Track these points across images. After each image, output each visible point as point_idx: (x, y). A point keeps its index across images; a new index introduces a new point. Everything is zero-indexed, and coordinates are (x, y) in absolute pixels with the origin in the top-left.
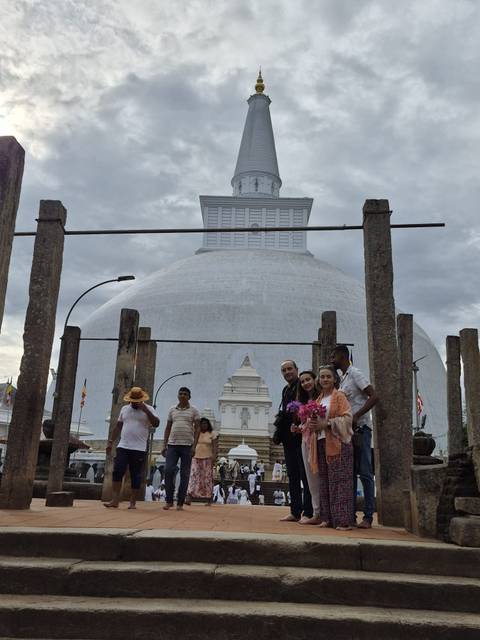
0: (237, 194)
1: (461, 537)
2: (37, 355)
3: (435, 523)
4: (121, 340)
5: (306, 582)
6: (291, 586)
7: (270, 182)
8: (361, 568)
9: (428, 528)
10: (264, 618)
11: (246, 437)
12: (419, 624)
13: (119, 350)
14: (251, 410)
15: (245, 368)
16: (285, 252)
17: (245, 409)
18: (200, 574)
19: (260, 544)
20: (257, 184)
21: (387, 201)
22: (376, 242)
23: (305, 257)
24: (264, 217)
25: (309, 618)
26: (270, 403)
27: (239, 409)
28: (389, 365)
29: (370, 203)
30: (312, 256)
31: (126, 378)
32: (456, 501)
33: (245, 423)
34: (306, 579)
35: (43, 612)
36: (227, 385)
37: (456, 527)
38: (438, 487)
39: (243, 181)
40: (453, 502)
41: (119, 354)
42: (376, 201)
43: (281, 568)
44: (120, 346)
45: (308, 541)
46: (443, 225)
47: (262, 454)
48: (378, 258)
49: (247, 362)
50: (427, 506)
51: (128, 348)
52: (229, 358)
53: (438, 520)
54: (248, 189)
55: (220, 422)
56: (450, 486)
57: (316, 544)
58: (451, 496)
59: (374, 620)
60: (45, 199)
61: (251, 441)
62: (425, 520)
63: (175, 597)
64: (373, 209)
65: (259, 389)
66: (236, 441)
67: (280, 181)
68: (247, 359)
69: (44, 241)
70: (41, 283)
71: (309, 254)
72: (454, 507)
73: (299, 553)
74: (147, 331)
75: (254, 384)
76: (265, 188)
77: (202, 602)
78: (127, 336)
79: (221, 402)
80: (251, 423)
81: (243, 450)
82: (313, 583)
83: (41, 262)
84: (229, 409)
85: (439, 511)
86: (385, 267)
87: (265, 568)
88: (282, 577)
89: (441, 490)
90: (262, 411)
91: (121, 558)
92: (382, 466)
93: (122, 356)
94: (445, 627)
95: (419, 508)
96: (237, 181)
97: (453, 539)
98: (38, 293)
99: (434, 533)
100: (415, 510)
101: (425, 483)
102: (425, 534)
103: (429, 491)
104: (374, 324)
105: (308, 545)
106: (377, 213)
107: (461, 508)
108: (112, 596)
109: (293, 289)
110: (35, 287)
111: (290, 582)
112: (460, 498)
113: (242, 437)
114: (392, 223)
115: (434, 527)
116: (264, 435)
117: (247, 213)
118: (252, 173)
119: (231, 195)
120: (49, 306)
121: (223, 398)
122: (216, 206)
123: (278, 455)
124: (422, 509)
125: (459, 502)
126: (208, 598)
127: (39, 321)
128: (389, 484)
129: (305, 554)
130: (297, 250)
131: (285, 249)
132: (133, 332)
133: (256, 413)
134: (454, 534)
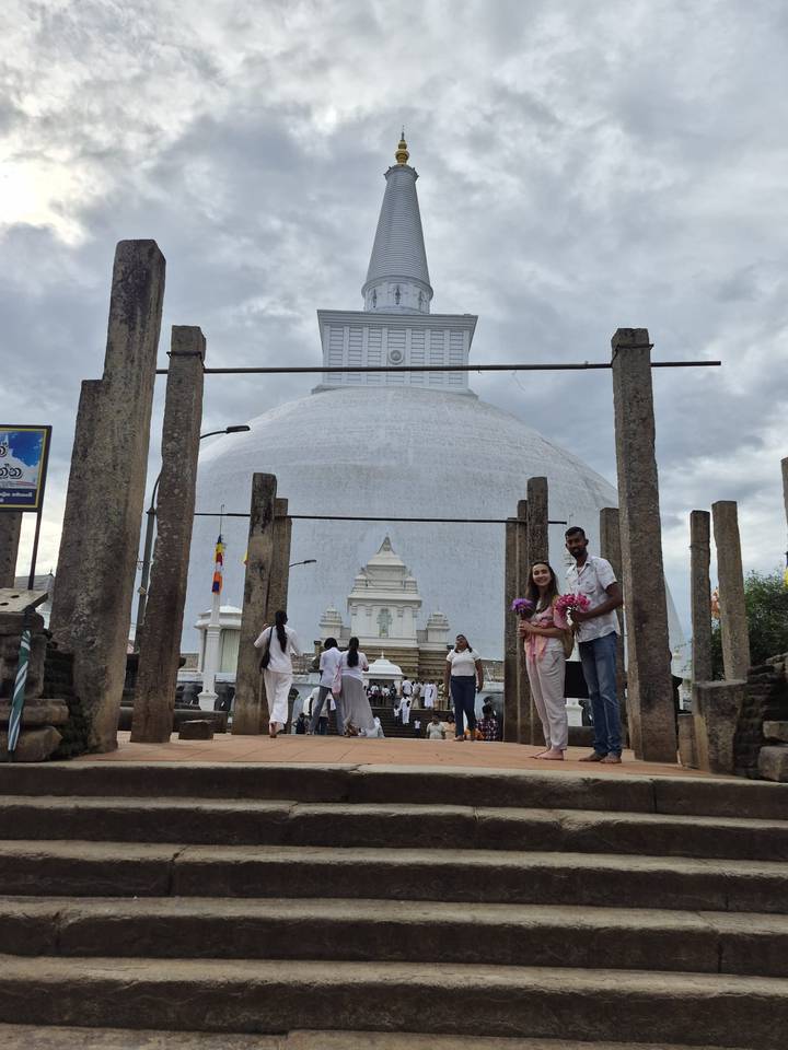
0: (370, 308)
1: (778, 771)
2: (175, 537)
3: (731, 755)
4: (254, 515)
5: (593, 827)
6: (575, 832)
7: (417, 290)
8: (656, 811)
9: (721, 761)
10: (552, 870)
11: (386, 649)
12: (748, 876)
13: (252, 530)
14: (393, 611)
15: (384, 554)
16: (438, 391)
17: (384, 611)
18: (459, 817)
19: (524, 781)
20: (398, 294)
21: (646, 331)
22: (632, 385)
23: (465, 398)
24: (408, 340)
25: (610, 869)
26: (419, 603)
27: (376, 611)
28: (651, 551)
29: (623, 333)
30: (476, 397)
31: (262, 568)
32: (766, 725)
33: (384, 630)
34: (593, 823)
35: (272, 865)
36: (360, 577)
37: (768, 759)
38: (734, 709)
39: (379, 289)
40: (761, 728)
41: (251, 535)
42: (631, 330)
43: (555, 811)
44: (253, 525)
45: (586, 777)
46: (718, 363)
47: (409, 671)
48: (634, 409)
49: (387, 545)
50: (721, 734)
51: (263, 526)
52: (362, 540)
53: (735, 751)
54: (386, 301)
55: (350, 629)
56: (754, 708)
57: (596, 780)
58: (757, 720)
59: (690, 872)
60: (179, 324)
61: (394, 655)
62: (718, 751)
63: (429, 847)
64: (627, 341)
65: (404, 583)
66: (374, 654)
67: (430, 291)
68: (387, 541)
69: (180, 382)
70: (178, 440)
71: (471, 395)
72: (762, 733)
73: (576, 792)
74: (284, 503)
75: (397, 576)
76: (410, 300)
77: (464, 852)
78: (261, 511)
79: (351, 600)
80: (393, 629)
81: (383, 667)
82: (603, 827)
83: (177, 411)
84: (361, 611)
85: (737, 740)
86: (644, 420)
87: (536, 811)
88: (562, 820)
89: (739, 712)
90: (408, 614)
91: (347, 799)
92: (641, 684)
93: (254, 538)
94: (780, 878)
95: (709, 736)
96: (370, 289)
97: (765, 775)
98: (174, 454)
99: (730, 768)
100: (705, 739)
101: (718, 705)
102: (717, 768)
103: (723, 714)
104: (630, 496)
105: (586, 782)
106: (632, 347)
107: (774, 735)
108: (347, 846)
109: (450, 444)
110: (169, 445)
111: (573, 828)
112: (772, 722)
113: (380, 649)
114: (652, 361)
115: (730, 760)
116: (412, 646)
117: (385, 336)
118: (391, 278)
119: (362, 310)
120: (188, 470)
121: (355, 595)
122: (341, 325)
123: (429, 674)
124: (713, 737)
125: (770, 729)
126: (469, 848)
127: (176, 491)
128: (652, 707)
129: (584, 793)
130: (453, 389)
131: (437, 387)
132: (270, 504)
133: (400, 616)
134: (767, 767)
